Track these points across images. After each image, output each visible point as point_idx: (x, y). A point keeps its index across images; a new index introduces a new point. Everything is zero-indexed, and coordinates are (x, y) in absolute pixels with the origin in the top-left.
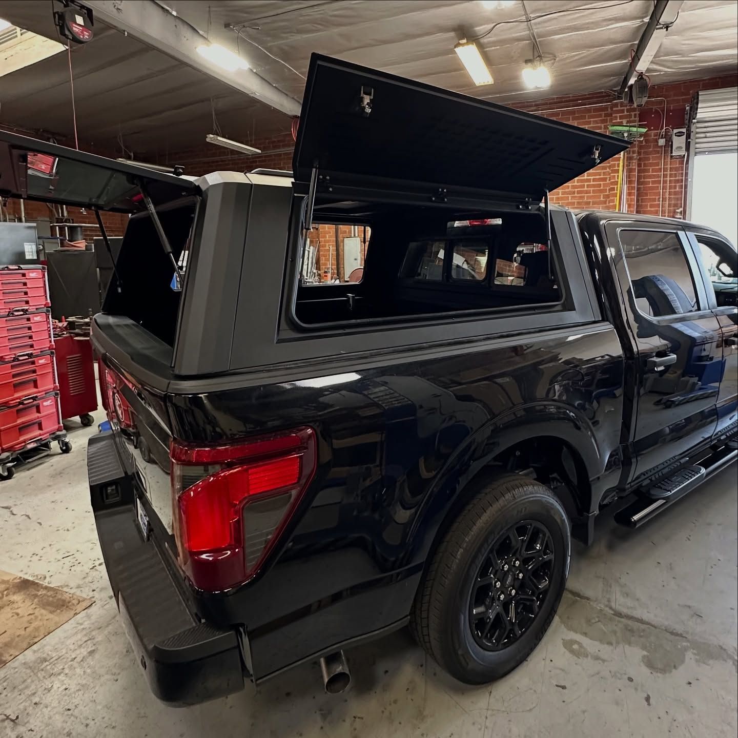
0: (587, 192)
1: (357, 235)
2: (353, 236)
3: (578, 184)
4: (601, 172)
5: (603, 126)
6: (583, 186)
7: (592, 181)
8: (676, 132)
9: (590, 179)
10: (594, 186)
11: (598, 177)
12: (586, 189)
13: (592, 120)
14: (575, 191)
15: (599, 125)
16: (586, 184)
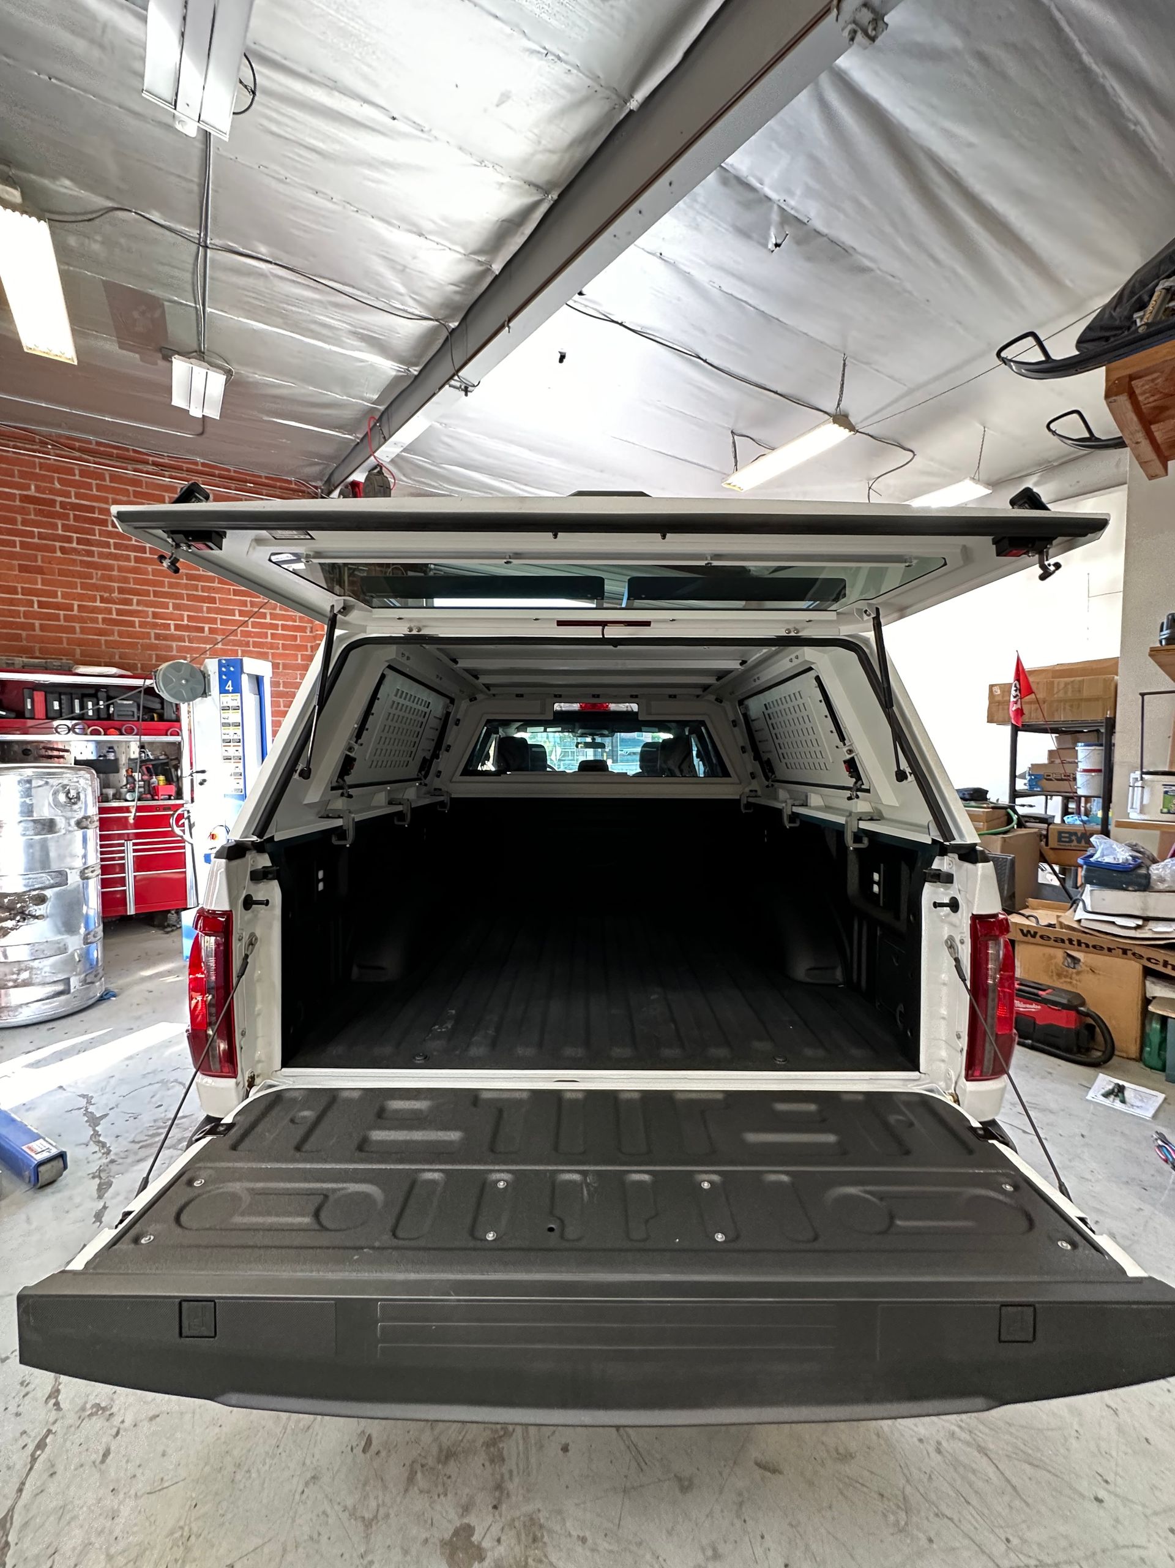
0: (272, 646)
10: (284, 637)
12: (269, 640)
14: (249, 642)
16: (270, 632)
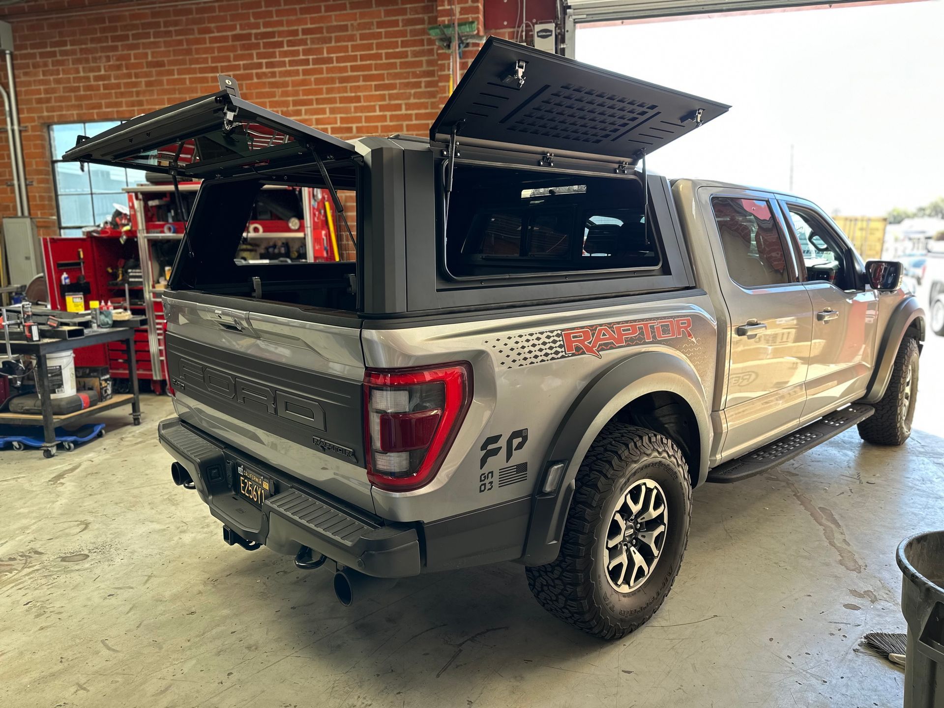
1: (26, 213)
2: (20, 214)
3: (391, 124)
4: (427, 103)
5: (426, 18)
6: (400, 128)
7: (414, 118)
8: (539, 30)
9: (411, 115)
11: (423, 111)
13: (408, 6)
15: (421, 16)
